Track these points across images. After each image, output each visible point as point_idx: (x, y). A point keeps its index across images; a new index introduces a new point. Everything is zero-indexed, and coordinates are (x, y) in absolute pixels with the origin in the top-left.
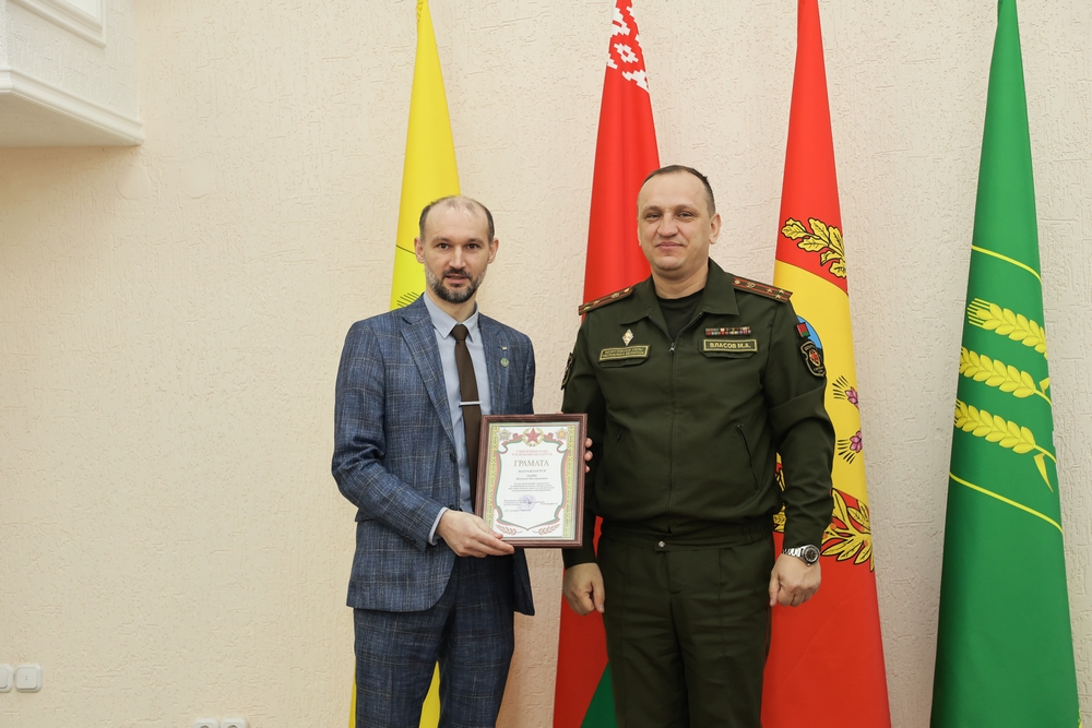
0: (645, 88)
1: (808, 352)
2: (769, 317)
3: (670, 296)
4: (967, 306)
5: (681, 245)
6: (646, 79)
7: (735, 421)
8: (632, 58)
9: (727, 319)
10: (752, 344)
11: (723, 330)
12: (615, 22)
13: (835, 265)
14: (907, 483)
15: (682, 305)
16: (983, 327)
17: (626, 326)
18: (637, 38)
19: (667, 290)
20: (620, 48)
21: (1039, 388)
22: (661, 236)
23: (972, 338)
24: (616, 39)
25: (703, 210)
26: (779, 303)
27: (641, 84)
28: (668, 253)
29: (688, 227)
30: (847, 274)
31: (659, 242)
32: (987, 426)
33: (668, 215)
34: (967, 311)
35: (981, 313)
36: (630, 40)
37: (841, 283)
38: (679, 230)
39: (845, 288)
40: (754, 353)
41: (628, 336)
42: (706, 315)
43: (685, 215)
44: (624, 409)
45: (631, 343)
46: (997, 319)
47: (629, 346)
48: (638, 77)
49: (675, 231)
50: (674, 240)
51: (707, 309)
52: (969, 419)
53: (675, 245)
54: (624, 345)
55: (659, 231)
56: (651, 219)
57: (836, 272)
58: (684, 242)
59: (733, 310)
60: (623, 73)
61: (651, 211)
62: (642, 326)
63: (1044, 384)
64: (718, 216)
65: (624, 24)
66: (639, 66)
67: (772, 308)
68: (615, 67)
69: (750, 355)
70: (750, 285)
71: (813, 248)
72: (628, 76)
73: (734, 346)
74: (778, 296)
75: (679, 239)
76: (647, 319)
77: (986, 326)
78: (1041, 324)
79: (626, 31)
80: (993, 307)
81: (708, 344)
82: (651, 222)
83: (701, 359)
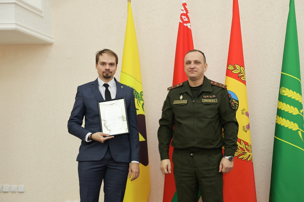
0: (190, 28)
1: (231, 102)
2: (221, 93)
3: (193, 86)
4: (280, 89)
5: (196, 71)
6: (190, 26)
7: (211, 122)
8: (186, 20)
9: (209, 93)
10: (216, 100)
11: (208, 96)
12: (182, 10)
13: (242, 77)
14: (263, 138)
15: (197, 89)
16: (284, 95)
17: (181, 94)
18: (188, 14)
19: (192, 84)
20: (183, 17)
21: (300, 112)
22: (191, 68)
23: (281, 98)
24: (182, 15)
25: (202, 62)
26: (223, 89)
27: (189, 27)
28: (192, 73)
29: (198, 66)
30: (246, 80)
31: (190, 70)
32: (285, 123)
33: (192, 63)
34: (280, 90)
35: (283, 91)
36: (186, 15)
37: (244, 82)
38: (196, 67)
39: (245, 84)
40: (216, 103)
41: (181, 97)
42: (203, 92)
43: (197, 63)
44: (180, 118)
45: (182, 99)
46: (288, 93)
47: (182, 100)
48: (188, 25)
49: (194, 67)
50: (194, 70)
51: (203, 90)
52: (280, 121)
53: (194, 71)
54: (180, 100)
55: (190, 67)
56: (188, 64)
57: (243, 79)
58: (197, 70)
59: (210, 90)
60: (184, 24)
61: (188, 62)
62: (185, 94)
63: (301, 111)
64: (207, 64)
65: (184, 10)
66: (188, 22)
67: (222, 90)
68: (182, 22)
69: (215, 104)
70: (215, 84)
71: (236, 72)
72: (185, 25)
73: (211, 101)
74: (223, 87)
75: (195, 70)
76: (186, 93)
77: (285, 95)
78: (301, 94)
79: (185, 12)
80: (287, 89)
81: (204, 100)
82: (188, 65)
83: (202, 105)
